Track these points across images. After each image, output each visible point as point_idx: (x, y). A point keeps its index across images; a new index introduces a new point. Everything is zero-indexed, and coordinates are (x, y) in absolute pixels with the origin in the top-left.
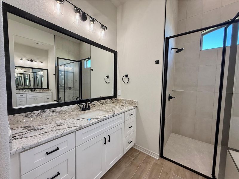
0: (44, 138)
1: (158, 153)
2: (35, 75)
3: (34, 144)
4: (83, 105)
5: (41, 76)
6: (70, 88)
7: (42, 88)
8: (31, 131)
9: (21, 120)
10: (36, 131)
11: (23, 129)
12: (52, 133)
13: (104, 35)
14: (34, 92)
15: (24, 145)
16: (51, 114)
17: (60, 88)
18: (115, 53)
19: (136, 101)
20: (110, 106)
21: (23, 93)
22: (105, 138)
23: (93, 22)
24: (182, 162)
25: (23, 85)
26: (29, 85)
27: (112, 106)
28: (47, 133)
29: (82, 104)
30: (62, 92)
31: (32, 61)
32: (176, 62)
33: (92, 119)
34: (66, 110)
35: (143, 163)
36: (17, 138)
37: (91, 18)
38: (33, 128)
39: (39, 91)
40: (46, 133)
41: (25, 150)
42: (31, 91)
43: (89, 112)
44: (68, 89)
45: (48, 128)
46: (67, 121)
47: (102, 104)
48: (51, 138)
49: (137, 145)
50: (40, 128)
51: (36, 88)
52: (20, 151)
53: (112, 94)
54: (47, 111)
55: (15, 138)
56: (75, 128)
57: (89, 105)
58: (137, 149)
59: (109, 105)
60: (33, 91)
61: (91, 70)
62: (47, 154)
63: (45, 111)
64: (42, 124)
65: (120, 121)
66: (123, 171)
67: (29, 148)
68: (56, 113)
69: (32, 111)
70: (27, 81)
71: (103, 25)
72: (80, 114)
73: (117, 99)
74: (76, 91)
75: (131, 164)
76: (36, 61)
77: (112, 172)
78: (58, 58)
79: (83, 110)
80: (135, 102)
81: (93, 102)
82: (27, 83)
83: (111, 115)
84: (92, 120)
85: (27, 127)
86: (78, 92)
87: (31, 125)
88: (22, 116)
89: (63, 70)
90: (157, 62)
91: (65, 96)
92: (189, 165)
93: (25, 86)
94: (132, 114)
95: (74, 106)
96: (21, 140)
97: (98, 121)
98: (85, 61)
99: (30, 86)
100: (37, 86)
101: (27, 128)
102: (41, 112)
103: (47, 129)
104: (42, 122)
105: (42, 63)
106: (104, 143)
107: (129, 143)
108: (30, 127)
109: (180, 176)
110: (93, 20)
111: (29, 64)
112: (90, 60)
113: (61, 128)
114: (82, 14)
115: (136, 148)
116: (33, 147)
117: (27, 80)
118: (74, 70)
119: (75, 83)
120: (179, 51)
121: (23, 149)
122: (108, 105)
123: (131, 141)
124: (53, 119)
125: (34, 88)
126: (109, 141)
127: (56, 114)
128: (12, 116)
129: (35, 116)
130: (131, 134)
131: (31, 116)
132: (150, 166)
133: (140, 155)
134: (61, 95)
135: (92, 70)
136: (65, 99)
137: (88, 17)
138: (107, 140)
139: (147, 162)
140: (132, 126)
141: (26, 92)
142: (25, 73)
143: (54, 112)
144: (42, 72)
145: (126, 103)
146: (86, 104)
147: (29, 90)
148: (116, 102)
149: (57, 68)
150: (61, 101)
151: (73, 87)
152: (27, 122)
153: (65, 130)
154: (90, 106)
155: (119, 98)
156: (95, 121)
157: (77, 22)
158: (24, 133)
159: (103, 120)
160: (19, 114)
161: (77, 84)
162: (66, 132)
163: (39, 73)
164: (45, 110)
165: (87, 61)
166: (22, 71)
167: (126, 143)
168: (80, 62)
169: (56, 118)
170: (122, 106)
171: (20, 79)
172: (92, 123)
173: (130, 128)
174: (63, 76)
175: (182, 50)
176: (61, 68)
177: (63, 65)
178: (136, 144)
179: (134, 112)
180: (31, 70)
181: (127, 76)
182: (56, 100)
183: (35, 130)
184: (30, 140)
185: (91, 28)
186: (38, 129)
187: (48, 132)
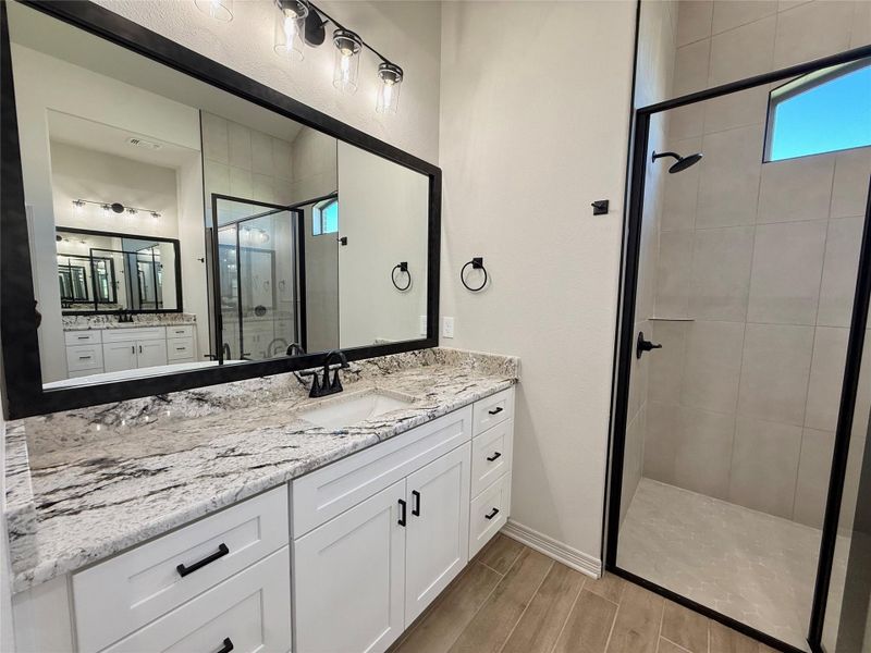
0: (168, 511)
1: (596, 557)
2: (133, 263)
3: (129, 538)
4: (313, 373)
5: (155, 267)
6: (261, 310)
7: (157, 311)
8: (116, 479)
9: (78, 432)
10: (134, 480)
11: (86, 473)
12: (198, 491)
13: (392, 100)
14: (130, 324)
15: (86, 539)
16: (193, 409)
17: (225, 310)
18: (434, 176)
19: (516, 358)
20: (415, 378)
21: (90, 329)
22: (400, 501)
23: (351, 46)
24: (691, 589)
25: (91, 298)
26: (111, 300)
27: (421, 378)
28: (180, 490)
29: (311, 370)
30: (232, 325)
31: (118, 208)
32: (666, 208)
33: (353, 431)
34: (248, 393)
35: (542, 591)
36: (62, 512)
37: (340, 33)
38: (123, 467)
39: (147, 319)
40: (175, 487)
41: (91, 561)
42: (120, 321)
43: (338, 402)
44: (252, 315)
45: (183, 466)
46: (255, 437)
47: (386, 371)
48: (198, 510)
49: (517, 523)
50: (153, 468)
51: (137, 308)
52: (73, 567)
53: (421, 333)
54: (179, 399)
55: (52, 508)
56: (289, 467)
57: (336, 375)
58: (517, 538)
59: (412, 373)
60: (126, 321)
61: (340, 243)
62: (184, 571)
63: (169, 398)
64: (159, 451)
65: (457, 435)
66: (466, 623)
67: (106, 553)
68: (213, 405)
69: (120, 401)
70: (105, 285)
71: (387, 62)
72: (305, 411)
73: (440, 352)
74: (284, 322)
75: (498, 594)
76: (132, 211)
77: (426, 628)
78: (215, 197)
79: (313, 394)
80: (511, 361)
81: (350, 363)
82: (106, 290)
83: (424, 413)
84: (353, 434)
85: (102, 462)
86: (290, 324)
87: (115, 454)
88: (82, 421)
89: (235, 244)
90: (601, 208)
91: (241, 339)
92: (716, 601)
93: (96, 302)
94: (499, 410)
95: (281, 380)
96: (74, 517)
97: (377, 440)
98: (316, 210)
99: (115, 301)
100: (141, 302)
101: (101, 468)
102: (154, 401)
103: (179, 472)
104: (158, 444)
105: (155, 215)
106: (400, 522)
107: (487, 516)
108: (114, 462)
109: (686, 643)
110: (349, 40)
111: (107, 220)
112: (335, 205)
113: (235, 467)
114: (307, 14)
115: (512, 535)
116: (123, 547)
117: (105, 281)
118: (273, 244)
119: (278, 289)
120: (683, 164)
121: (85, 557)
122: (408, 373)
123: (496, 511)
124: (203, 431)
125: (130, 309)
126: (416, 513)
127: (213, 409)
128: (43, 418)
129: (133, 418)
130: (495, 485)
131: (118, 417)
132: (567, 606)
133: (528, 562)
134: (229, 337)
135: (344, 241)
136: (242, 352)
137: (330, 29)
138: (408, 510)
139: (557, 590)
140: (498, 455)
141: (102, 325)
142: (95, 253)
143: (206, 401)
144: (157, 252)
145: (473, 367)
146: (327, 371)
147: (110, 316)
148: (437, 361)
149: (212, 236)
150: (229, 359)
151: (271, 305)
152: (103, 443)
153: (251, 474)
154: (341, 378)
155: (449, 349)
156: (364, 438)
157: (290, 45)
158: (88, 488)
159: (396, 434)
160: (69, 412)
161: (288, 296)
162: (256, 486)
163: (146, 254)
164: (171, 395)
165: (321, 209)
166: (84, 246)
167: (478, 516)
168: (298, 212)
169: (213, 424)
170: (462, 380)
171: (78, 278)
172: (355, 445)
173: (492, 460)
174: (234, 267)
175: (694, 159)
176: (226, 235)
177: (234, 226)
178: (513, 522)
179: (507, 399)
180: (116, 244)
181: (478, 263)
182: (210, 356)
183: (131, 474)
184: (111, 519)
185: (342, 73)
186: (145, 472)
187: (185, 485)
